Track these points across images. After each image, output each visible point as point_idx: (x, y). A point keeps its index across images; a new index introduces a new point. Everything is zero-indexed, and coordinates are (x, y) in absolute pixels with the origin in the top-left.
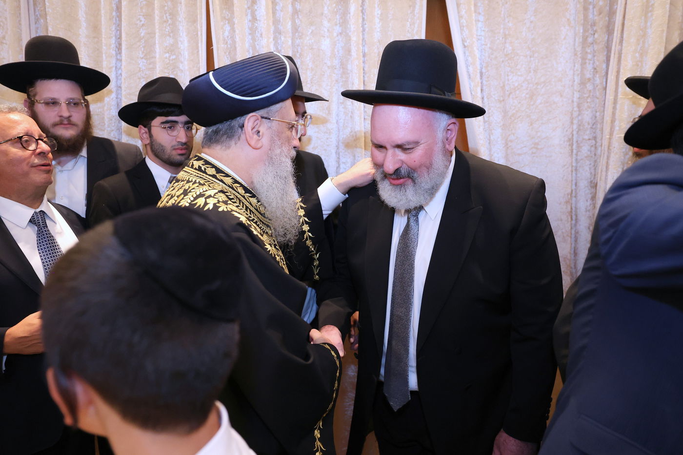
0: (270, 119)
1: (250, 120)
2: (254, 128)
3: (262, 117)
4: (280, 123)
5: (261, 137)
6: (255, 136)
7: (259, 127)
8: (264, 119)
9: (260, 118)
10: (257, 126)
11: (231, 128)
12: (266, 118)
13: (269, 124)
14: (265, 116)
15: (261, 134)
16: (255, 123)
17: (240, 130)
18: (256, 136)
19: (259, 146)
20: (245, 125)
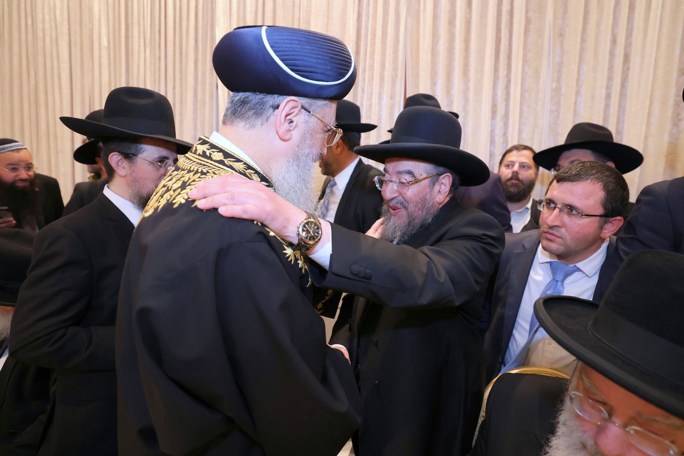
0: (309, 112)
1: (287, 103)
2: (287, 116)
3: (303, 107)
4: (319, 122)
5: (292, 128)
6: (286, 124)
7: (295, 116)
8: (303, 110)
9: (300, 107)
10: (293, 115)
11: (262, 103)
12: (306, 110)
13: (307, 118)
14: (306, 106)
15: (294, 124)
16: (292, 111)
17: (271, 110)
18: (288, 124)
19: (287, 137)
20: (281, 108)
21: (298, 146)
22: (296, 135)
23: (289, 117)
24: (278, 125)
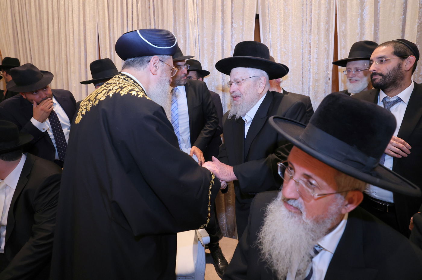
0: (163, 62)
1: (153, 58)
2: (154, 64)
4: (167, 65)
5: (157, 69)
6: (155, 68)
7: (157, 64)
9: (158, 60)
10: (156, 63)
11: (143, 60)
12: (161, 61)
13: (162, 64)
15: (157, 67)
17: (147, 63)
19: (155, 73)
20: (151, 61)
21: (160, 76)
22: (159, 72)
23: (155, 65)
24: (151, 68)
